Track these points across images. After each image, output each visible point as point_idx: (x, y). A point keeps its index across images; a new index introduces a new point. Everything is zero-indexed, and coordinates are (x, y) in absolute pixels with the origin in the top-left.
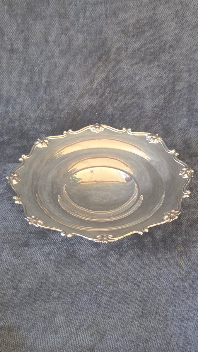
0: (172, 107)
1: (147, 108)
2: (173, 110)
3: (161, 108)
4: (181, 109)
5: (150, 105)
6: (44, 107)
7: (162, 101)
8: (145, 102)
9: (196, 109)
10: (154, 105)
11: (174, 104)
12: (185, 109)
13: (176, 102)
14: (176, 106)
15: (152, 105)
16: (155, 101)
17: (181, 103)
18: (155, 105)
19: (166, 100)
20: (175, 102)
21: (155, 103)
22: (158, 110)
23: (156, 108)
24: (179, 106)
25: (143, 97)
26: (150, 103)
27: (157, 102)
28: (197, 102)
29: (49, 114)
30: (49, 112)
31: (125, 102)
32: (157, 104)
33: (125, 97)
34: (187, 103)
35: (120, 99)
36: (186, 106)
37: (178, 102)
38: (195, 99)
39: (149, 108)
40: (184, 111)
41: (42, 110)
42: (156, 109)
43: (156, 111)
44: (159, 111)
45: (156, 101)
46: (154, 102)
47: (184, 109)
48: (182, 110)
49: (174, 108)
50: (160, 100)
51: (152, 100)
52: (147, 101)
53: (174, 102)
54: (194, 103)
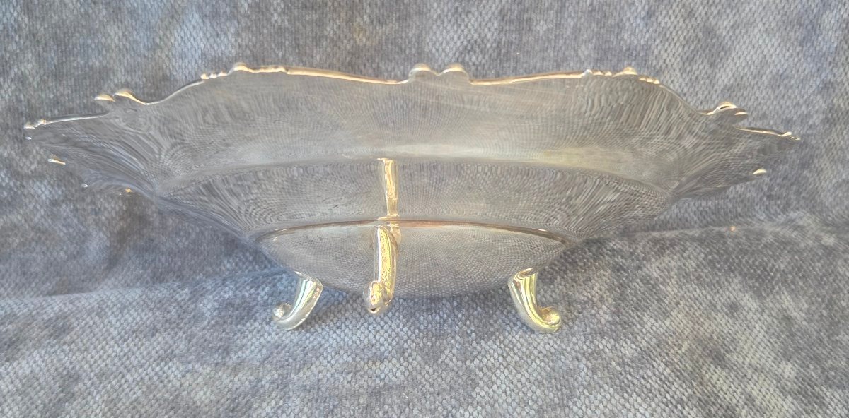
0: (537, 48)
1: (440, 56)
2: (544, 59)
3: (495, 55)
4: (573, 53)
5: (448, 43)
6: (28, 66)
7: (496, 25)
8: (427, 33)
9: (629, 49)
10: (465, 43)
11: (541, 33)
12: (586, 53)
13: (551, 26)
14: (549, 40)
15: (459, 43)
16: (466, 26)
17: (569, 30)
18: (469, 42)
19: (511, 22)
20: (545, 28)
21: (466, 31)
22: (483, 61)
23: (475, 52)
24: (561, 42)
25: (420, 13)
26: (448, 32)
27: (476, 30)
28: (629, 19)
29: (52, 96)
30: (50, 84)
31: (352, 41)
32: (476, 36)
33: (350, 20)
34: (594, 25)
35: (335, 33)
36: (590, 41)
37: (558, 25)
38: (623, 8)
39: (447, 55)
40: (582, 57)
41: (22, 80)
42: (474, 58)
43: (474, 64)
44: (486, 67)
45: (470, 26)
46: (463, 27)
47: (584, 51)
48: (577, 56)
49: (543, 50)
50: (486, 19)
51: (453, 21)
52: (434, 27)
53: (541, 27)
54: (620, 26)
